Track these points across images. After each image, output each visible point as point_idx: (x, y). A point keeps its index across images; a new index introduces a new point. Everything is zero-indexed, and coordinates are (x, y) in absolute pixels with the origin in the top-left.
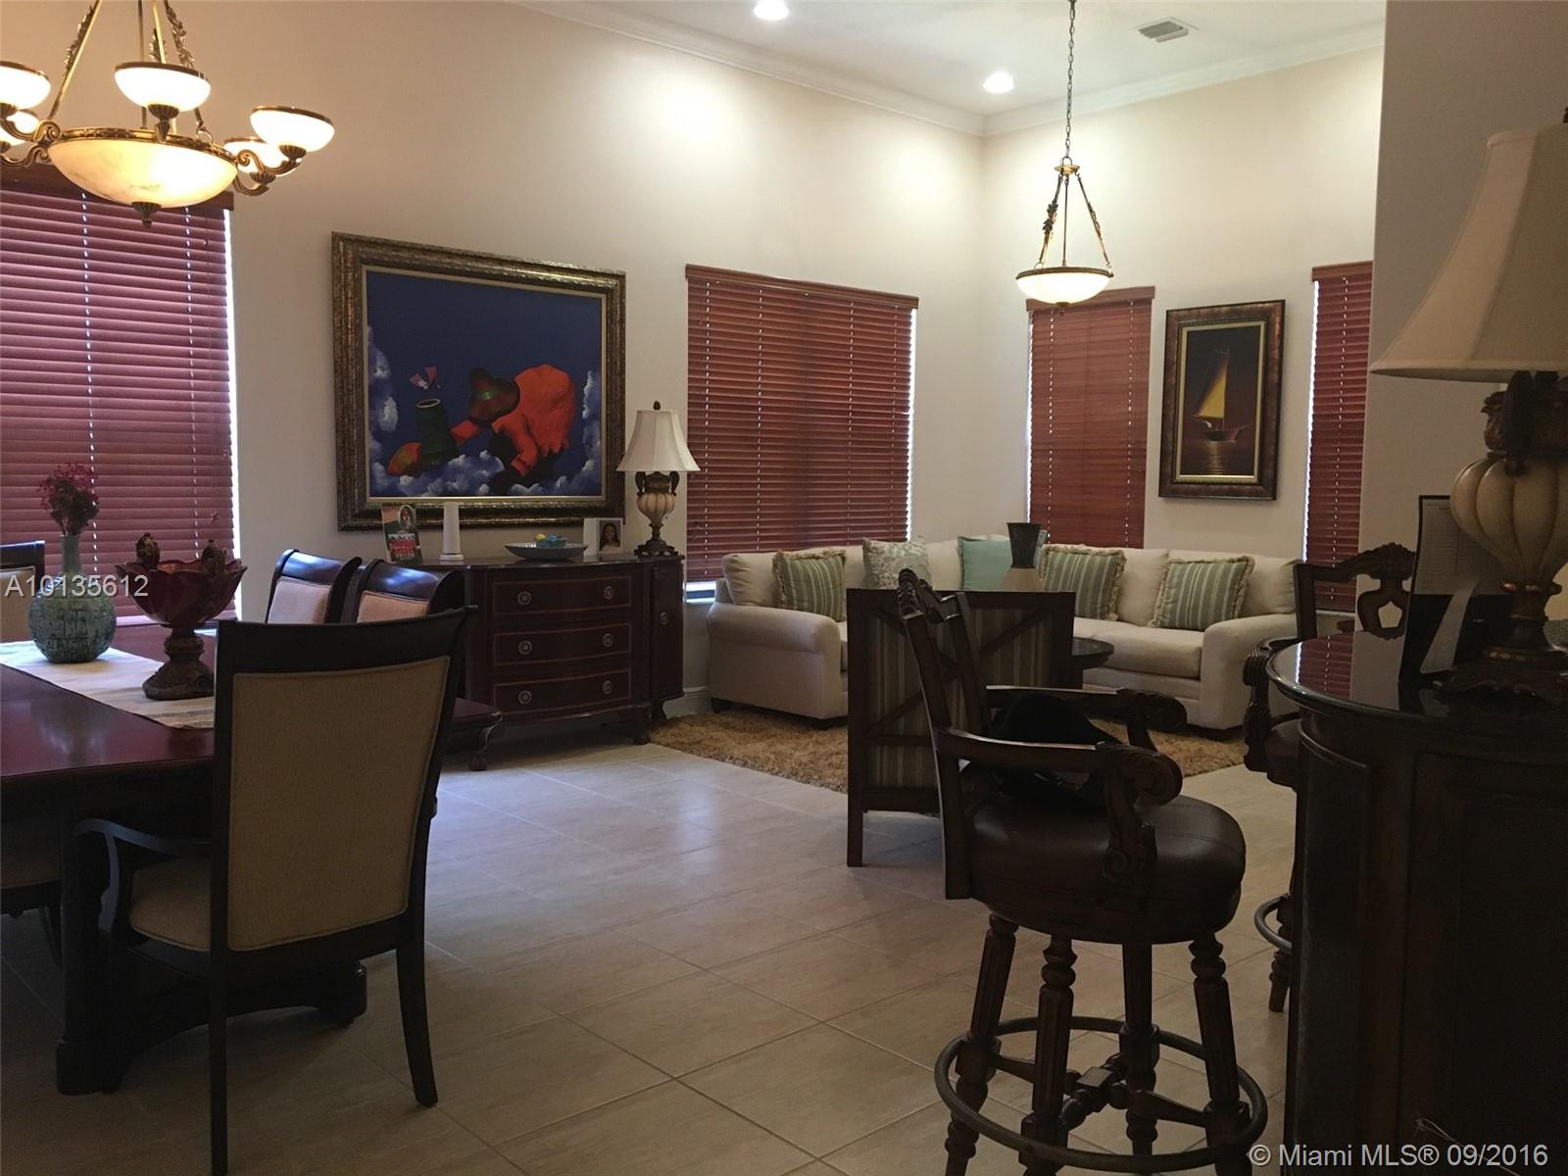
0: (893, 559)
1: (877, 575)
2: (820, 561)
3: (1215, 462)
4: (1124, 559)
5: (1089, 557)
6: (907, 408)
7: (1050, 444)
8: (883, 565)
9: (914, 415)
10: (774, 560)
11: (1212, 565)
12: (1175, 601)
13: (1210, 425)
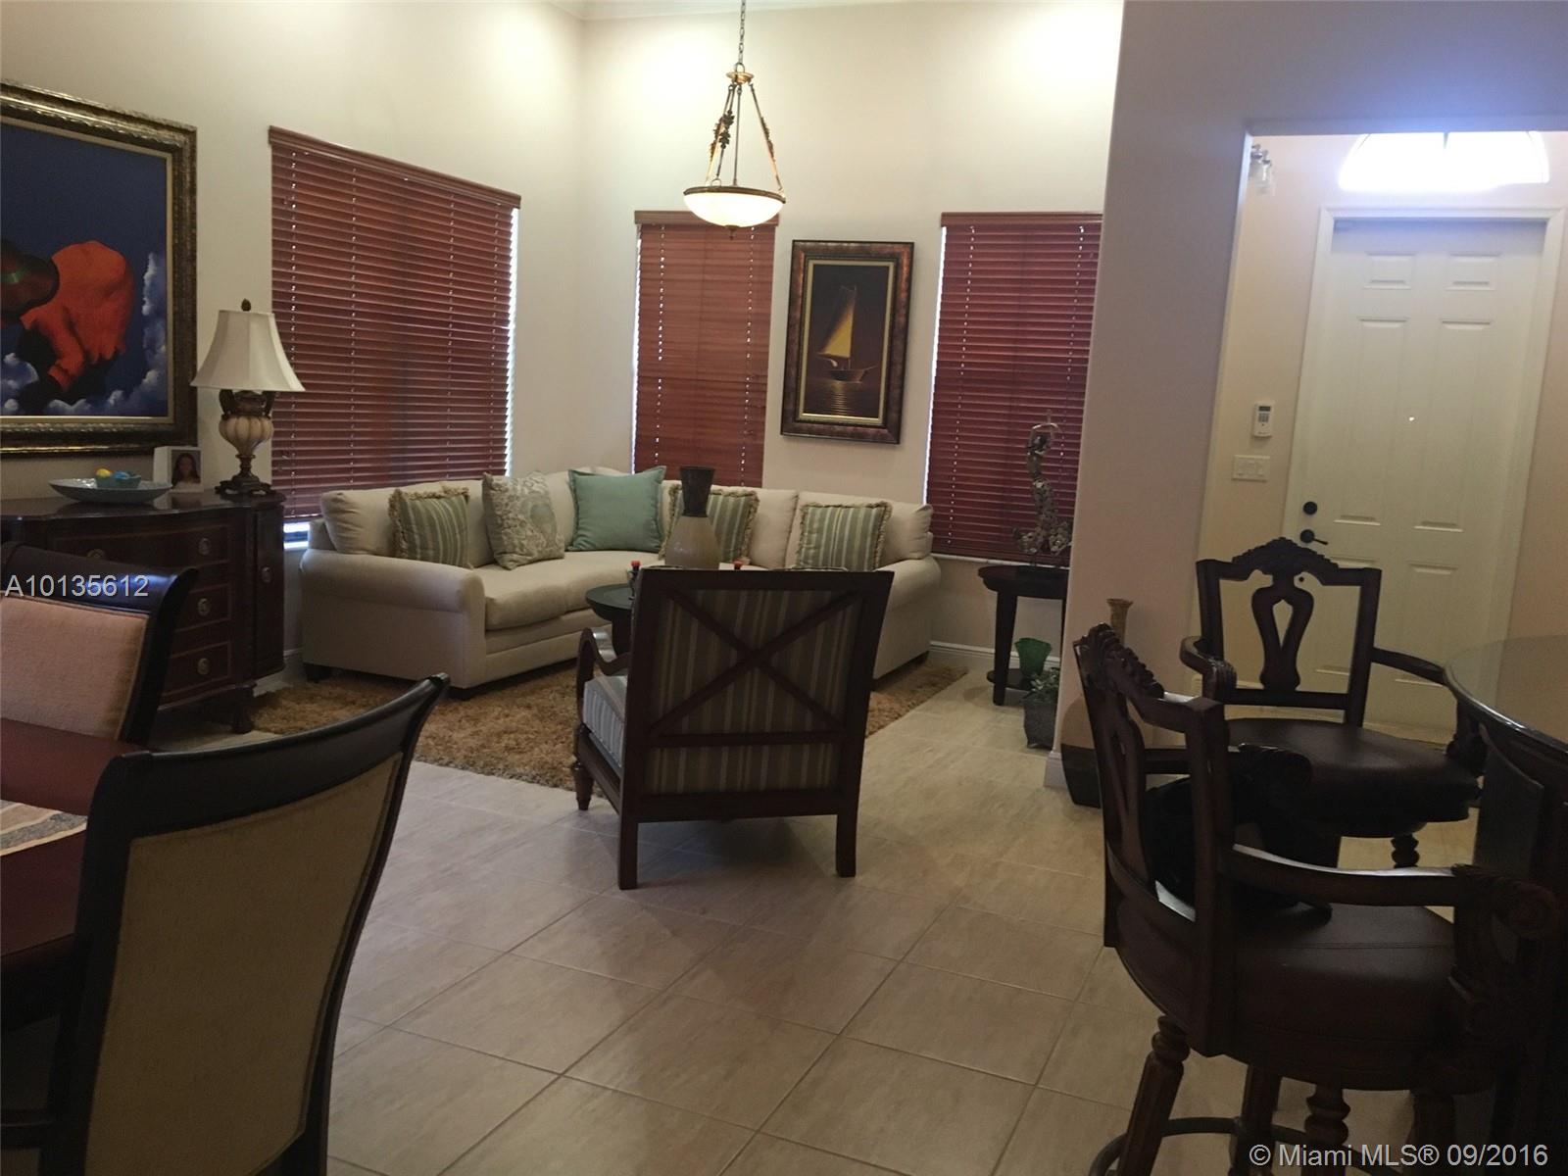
0: (518, 498)
1: (500, 516)
2: (442, 500)
3: (840, 402)
4: (757, 500)
5: (721, 497)
6: (507, 322)
7: (659, 371)
8: (507, 505)
9: (516, 330)
10: (391, 501)
11: (852, 509)
12: (817, 547)
13: (835, 364)
